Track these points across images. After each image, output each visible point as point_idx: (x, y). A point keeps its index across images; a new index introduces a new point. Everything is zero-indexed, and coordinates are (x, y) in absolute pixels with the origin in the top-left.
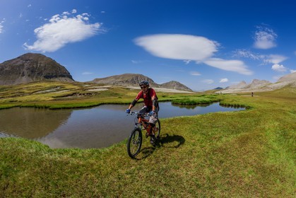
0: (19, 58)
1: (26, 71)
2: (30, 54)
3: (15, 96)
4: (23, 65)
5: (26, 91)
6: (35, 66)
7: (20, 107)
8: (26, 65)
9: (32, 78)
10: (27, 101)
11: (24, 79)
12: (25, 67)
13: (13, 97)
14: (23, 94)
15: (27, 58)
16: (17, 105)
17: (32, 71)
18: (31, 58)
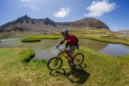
0: (83, 19)
1: (87, 25)
2: (88, 18)
3: (83, 34)
4: (86, 22)
5: (88, 33)
6: (91, 23)
8: (87, 22)
9: (91, 27)
10: (88, 37)
11: (87, 28)
12: (87, 23)
14: (87, 34)
15: (87, 19)
16: (84, 37)
17: (91, 25)
18: (89, 20)
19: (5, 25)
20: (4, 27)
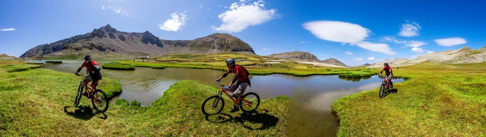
0: (209, 36)
1: (216, 46)
2: (218, 34)
3: (207, 62)
4: (213, 41)
5: (216, 59)
6: (223, 42)
7: (211, 69)
8: (216, 41)
9: (222, 50)
10: (217, 66)
11: (215, 51)
12: (215, 43)
13: (205, 62)
14: (214, 61)
15: (216, 36)
16: (208, 67)
17: (221, 46)
18: (219, 37)
19: (70, 39)
20: (69, 43)
